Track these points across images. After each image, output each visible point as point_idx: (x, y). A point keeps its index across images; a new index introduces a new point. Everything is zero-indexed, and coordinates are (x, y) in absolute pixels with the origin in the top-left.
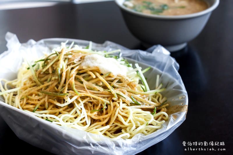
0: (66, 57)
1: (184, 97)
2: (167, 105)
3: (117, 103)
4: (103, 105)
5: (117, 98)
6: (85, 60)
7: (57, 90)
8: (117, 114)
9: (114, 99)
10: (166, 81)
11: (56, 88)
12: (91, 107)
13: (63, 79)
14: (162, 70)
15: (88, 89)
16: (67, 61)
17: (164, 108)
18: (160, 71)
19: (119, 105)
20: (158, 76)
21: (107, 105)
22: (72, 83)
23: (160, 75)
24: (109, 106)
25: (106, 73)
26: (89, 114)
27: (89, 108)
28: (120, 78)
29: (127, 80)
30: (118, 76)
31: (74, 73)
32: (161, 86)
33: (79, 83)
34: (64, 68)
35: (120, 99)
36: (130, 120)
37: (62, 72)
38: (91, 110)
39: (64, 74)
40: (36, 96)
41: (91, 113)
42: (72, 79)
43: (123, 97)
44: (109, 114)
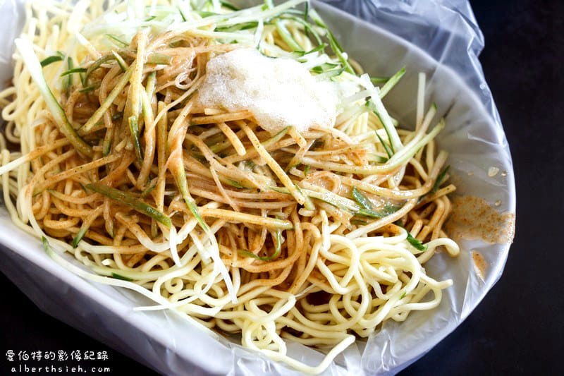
0: (149, 69)
1: (504, 175)
2: (452, 188)
3: (312, 227)
4: (274, 235)
5: (314, 209)
6: (209, 77)
7: (134, 182)
8: (314, 259)
9: (304, 213)
10: (446, 95)
11: (130, 175)
12: (239, 237)
13: (150, 149)
14: (436, 54)
15: (225, 186)
16: (152, 81)
17: (441, 198)
18: (430, 59)
19: (321, 233)
20: (422, 77)
21: (284, 234)
22: (175, 170)
23: (430, 74)
24: (290, 235)
25: (278, 130)
26: (236, 263)
27: (234, 244)
28: (318, 135)
29: (338, 138)
30: (311, 130)
31: (179, 129)
32: (432, 113)
33: (196, 166)
34: (149, 113)
35: (323, 213)
36: (353, 277)
37: (141, 124)
38: (239, 247)
39: (150, 136)
40: (77, 193)
41: (241, 257)
42: (176, 156)
43: (331, 204)
44: (292, 259)
